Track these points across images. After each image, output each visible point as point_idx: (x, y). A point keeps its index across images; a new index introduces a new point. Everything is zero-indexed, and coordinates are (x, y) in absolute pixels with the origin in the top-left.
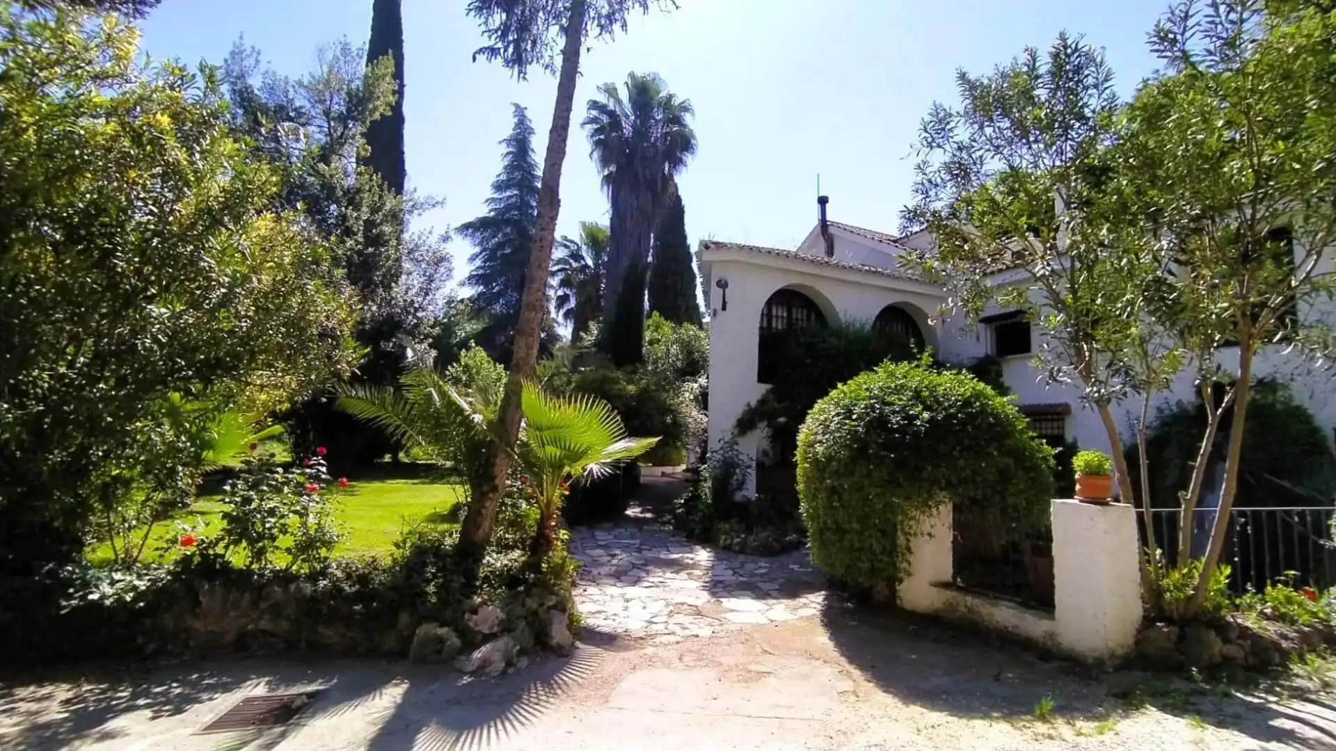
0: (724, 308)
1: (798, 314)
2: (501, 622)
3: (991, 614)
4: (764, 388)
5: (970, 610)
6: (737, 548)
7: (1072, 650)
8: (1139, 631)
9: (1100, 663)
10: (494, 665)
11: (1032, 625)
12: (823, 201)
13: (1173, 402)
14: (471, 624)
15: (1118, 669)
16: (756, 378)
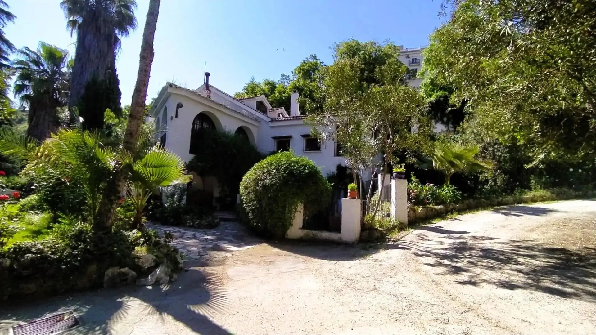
0: (176, 116)
1: (205, 125)
2: (155, 261)
3: (321, 235)
4: (192, 156)
5: (314, 235)
6: (197, 226)
7: (346, 241)
8: (360, 233)
9: (353, 243)
10: (163, 279)
11: (334, 236)
12: (207, 75)
13: (331, 172)
14: (140, 264)
15: (358, 243)
16: (189, 151)
